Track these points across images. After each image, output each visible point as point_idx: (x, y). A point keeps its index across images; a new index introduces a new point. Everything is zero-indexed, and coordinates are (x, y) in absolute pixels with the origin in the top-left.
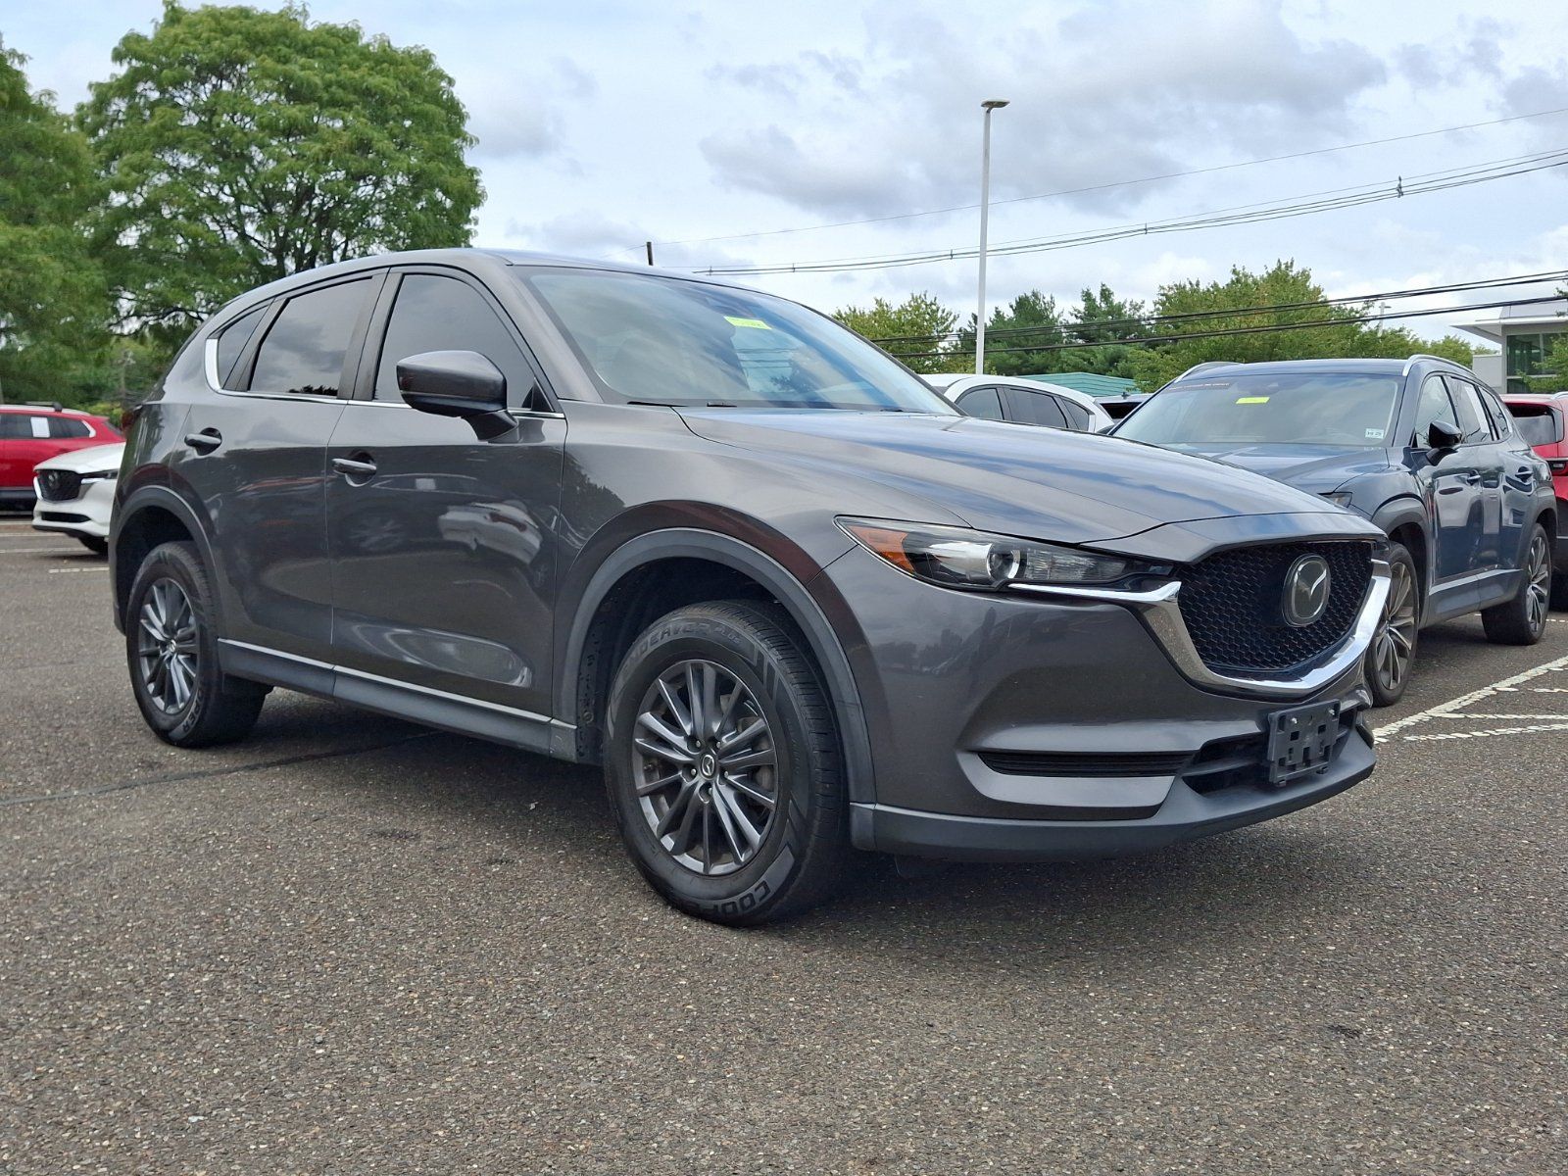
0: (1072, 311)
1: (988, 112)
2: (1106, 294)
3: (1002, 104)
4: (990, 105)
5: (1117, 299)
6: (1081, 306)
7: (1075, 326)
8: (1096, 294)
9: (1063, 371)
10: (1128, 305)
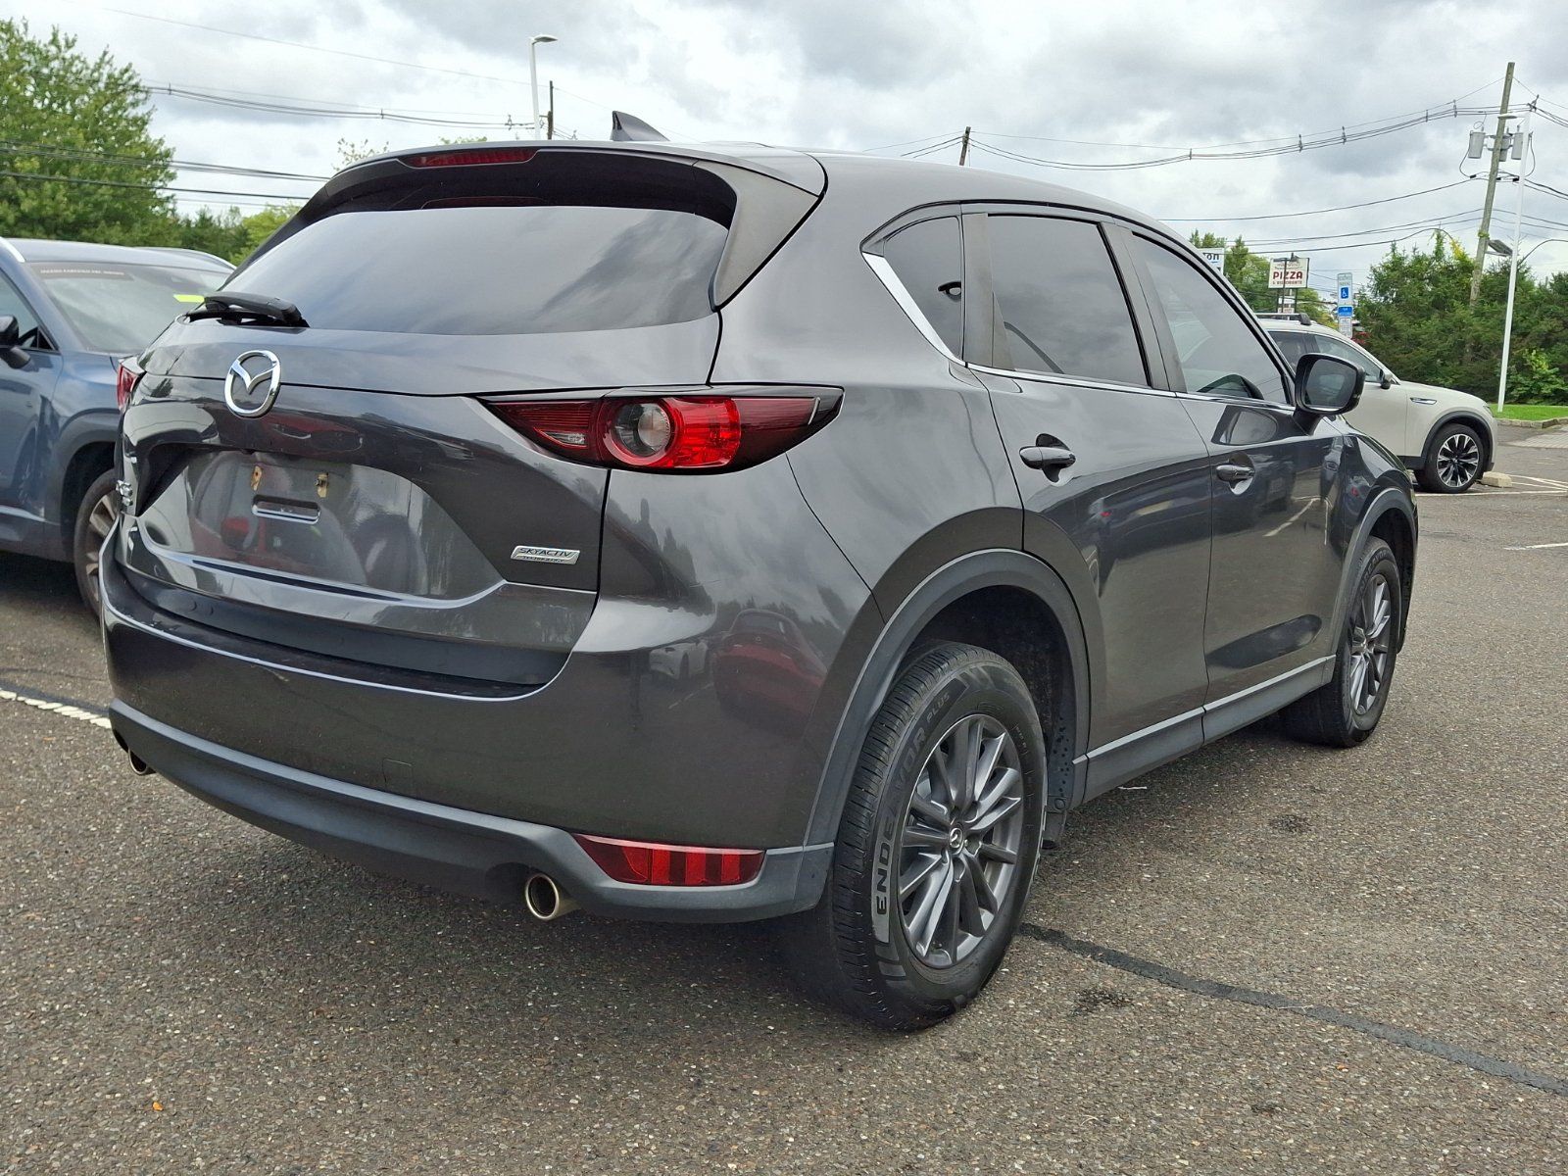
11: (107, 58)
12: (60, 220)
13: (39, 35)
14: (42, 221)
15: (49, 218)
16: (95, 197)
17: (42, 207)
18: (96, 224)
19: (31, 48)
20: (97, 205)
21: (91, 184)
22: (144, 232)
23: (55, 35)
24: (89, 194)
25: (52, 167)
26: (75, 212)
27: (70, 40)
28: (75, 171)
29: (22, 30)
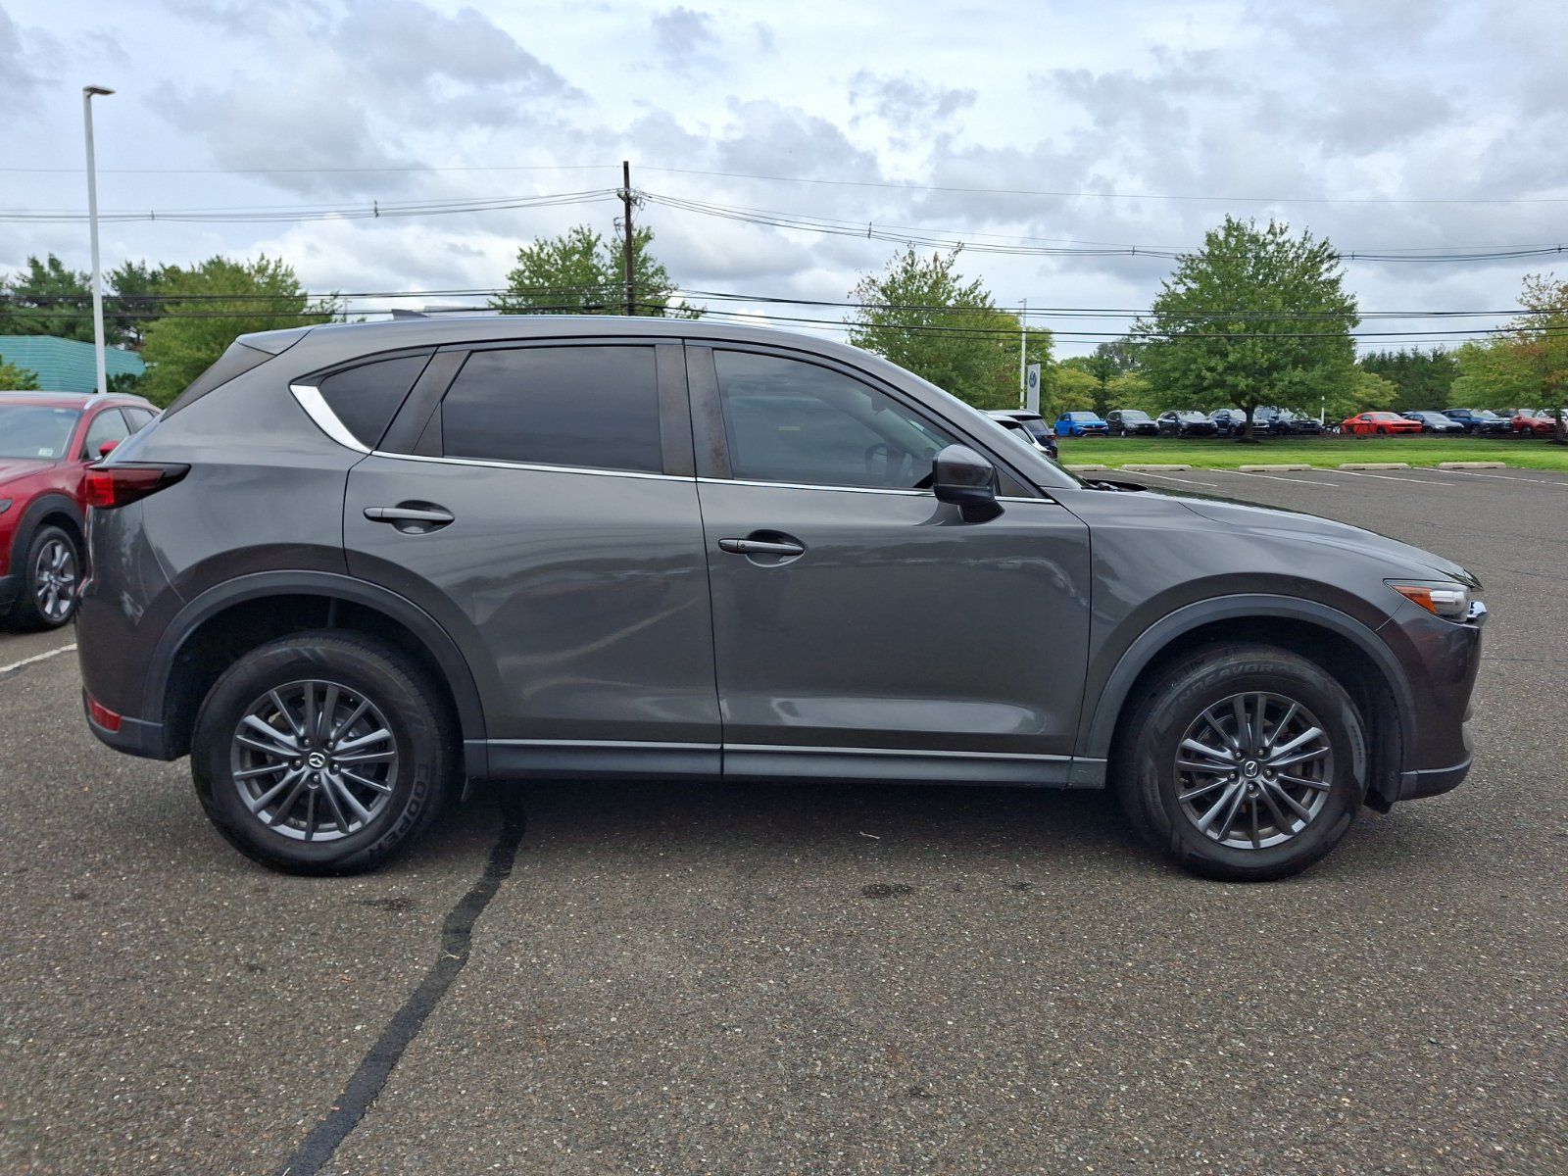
0: (18, 276)
1: (89, 97)
2: (54, 263)
3: (106, 92)
4: (93, 90)
5: (67, 268)
6: (29, 272)
7: (22, 289)
8: (44, 262)
9: (16, 333)
10: (77, 275)
11: (1308, 236)
12: (1257, 367)
13: (1261, 229)
14: (1244, 368)
15: (1250, 365)
16: (1286, 346)
17: (1244, 357)
18: (1285, 366)
19: (1254, 239)
20: (1288, 352)
21: (1284, 337)
22: (1323, 371)
23: (1272, 226)
24: (1282, 345)
25: (1256, 326)
26: (1269, 360)
27: (1283, 228)
28: (1272, 329)
29: (1249, 226)
